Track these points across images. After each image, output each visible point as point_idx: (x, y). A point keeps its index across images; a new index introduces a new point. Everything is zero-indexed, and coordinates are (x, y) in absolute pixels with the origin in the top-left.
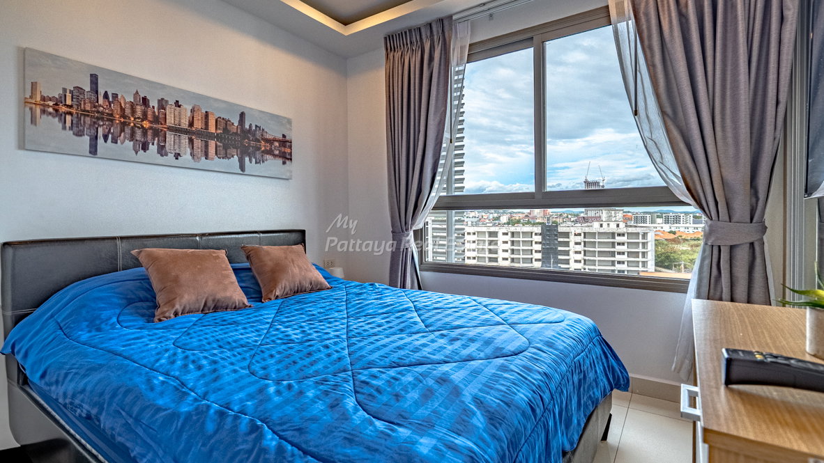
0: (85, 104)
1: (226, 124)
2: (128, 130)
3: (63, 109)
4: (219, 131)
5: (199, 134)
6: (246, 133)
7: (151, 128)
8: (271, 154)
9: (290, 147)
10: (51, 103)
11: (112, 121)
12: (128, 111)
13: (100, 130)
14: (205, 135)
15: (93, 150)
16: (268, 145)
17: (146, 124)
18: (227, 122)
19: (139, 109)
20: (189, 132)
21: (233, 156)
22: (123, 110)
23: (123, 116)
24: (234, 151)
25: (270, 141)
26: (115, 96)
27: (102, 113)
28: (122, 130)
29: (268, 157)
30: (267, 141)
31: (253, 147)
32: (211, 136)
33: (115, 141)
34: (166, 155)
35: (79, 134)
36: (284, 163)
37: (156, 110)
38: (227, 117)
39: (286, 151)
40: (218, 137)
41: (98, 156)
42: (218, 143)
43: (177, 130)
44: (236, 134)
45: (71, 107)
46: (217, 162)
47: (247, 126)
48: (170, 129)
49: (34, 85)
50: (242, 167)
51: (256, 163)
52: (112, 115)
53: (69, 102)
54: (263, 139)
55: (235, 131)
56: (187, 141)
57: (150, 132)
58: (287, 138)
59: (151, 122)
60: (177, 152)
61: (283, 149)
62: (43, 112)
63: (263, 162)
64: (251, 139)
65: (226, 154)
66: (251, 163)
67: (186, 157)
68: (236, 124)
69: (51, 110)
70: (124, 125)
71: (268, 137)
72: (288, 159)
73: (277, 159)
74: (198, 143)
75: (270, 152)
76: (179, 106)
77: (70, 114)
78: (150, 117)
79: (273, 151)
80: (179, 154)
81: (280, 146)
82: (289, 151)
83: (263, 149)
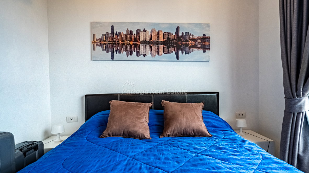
0: (109, 39)
1: (169, 35)
2: (124, 47)
3: (103, 42)
4: (165, 40)
5: (155, 43)
6: (179, 38)
7: (133, 44)
8: (195, 48)
9: (209, 41)
10: (99, 41)
11: (118, 44)
12: (124, 38)
13: (115, 49)
14: (158, 43)
15: (112, 58)
16: (194, 42)
17: (131, 43)
18: (169, 34)
19: (128, 36)
20: (150, 43)
21: (172, 52)
22: (122, 38)
23: (123, 41)
24: (172, 49)
25: (195, 40)
26: (120, 33)
27: (115, 41)
28: (122, 47)
29: (194, 49)
30: (193, 40)
31: (184, 45)
32: (161, 43)
33: (120, 53)
34: (140, 56)
35: (107, 52)
36: (204, 52)
37: (135, 35)
38: (169, 32)
39: (206, 44)
40: (164, 43)
41: (114, 59)
42: (165, 46)
43: (145, 43)
44: (174, 39)
45: (105, 41)
46: (164, 56)
47: (180, 34)
48: (141, 43)
49: (94, 35)
50: (178, 57)
51: (186, 54)
52: (118, 41)
53: (104, 40)
54: (190, 39)
55: (173, 38)
56: (149, 47)
57: (133, 46)
58: (207, 36)
59: (133, 41)
60: (145, 53)
61: (204, 43)
62: (97, 45)
63: (190, 52)
64: (183, 40)
65: (168, 51)
66: (183, 54)
67: (149, 55)
68: (174, 34)
69: (99, 44)
70: (123, 44)
71: (194, 37)
72: (207, 49)
73: (199, 50)
74: (154, 48)
75: (195, 47)
76: (145, 31)
77: (105, 44)
78: (133, 39)
79: (197, 46)
80: (145, 55)
81: (201, 42)
82: (208, 44)
83: (190, 45)
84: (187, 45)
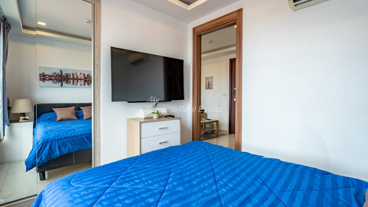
4: (70, 80)
5: (75, 79)
9: (40, 78)
14: (74, 79)
17: (88, 80)
20: (78, 79)
25: (50, 79)
30: (52, 80)
31: (57, 77)
32: (72, 79)
40: (70, 79)
42: (69, 77)
43: (81, 79)
48: (83, 79)
57: (87, 78)
61: (44, 77)
79: (49, 76)
81: (46, 78)
82: (41, 77)
83: (53, 77)
84: (55, 77)
